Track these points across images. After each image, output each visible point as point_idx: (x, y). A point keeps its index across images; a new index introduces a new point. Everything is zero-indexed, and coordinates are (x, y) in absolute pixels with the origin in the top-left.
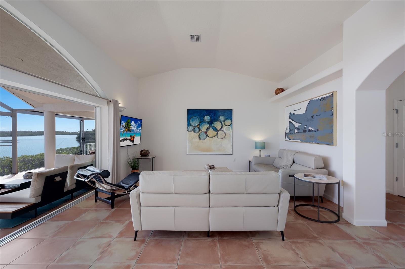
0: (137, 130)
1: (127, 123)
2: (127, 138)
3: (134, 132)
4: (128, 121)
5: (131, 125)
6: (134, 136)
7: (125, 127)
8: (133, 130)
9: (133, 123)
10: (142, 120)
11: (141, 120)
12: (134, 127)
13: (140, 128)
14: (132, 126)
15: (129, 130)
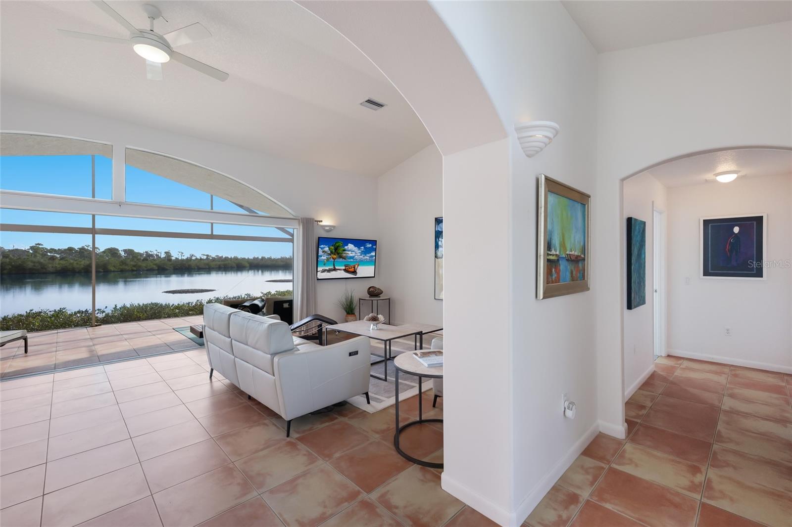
0: (364, 256)
1: (335, 248)
2: (337, 268)
3: (357, 260)
4: (337, 245)
5: (344, 250)
6: (355, 266)
7: (329, 252)
8: (352, 258)
9: (350, 246)
10: (376, 241)
11: (374, 242)
12: (353, 253)
13: (373, 254)
14: (349, 251)
15: (341, 257)
